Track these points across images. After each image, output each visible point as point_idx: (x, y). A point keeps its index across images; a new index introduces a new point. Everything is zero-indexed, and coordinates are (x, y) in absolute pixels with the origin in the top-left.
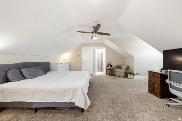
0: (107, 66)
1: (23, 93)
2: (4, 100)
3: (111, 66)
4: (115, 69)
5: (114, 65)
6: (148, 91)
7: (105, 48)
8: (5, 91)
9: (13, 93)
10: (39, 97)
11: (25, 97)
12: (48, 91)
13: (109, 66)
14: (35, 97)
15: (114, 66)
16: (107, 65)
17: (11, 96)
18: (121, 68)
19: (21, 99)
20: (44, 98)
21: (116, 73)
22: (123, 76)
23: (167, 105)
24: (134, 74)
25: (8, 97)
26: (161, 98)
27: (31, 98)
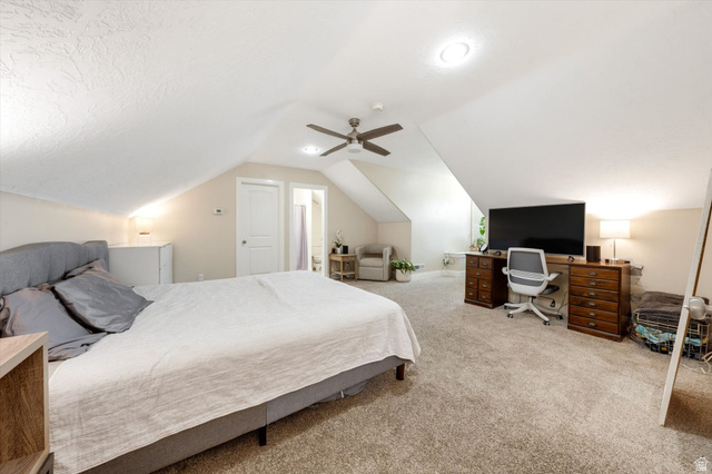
0: (334, 251)
1: (216, 381)
2: (102, 450)
3: (345, 250)
4: (358, 258)
5: (355, 245)
6: (466, 301)
7: (326, 187)
8: (100, 404)
9: (158, 396)
10: (288, 374)
11: (230, 395)
12: (318, 344)
13: (339, 250)
14: (272, 378)
15: (357, 250)
16: (334, 245)
17: (146, 418)
18: (380, 255)
19: (211, 409)
20: (308, 373)
21: (362, 273)
22: (386, 277)
23: (509, 316)
24: (412, 269)
25: (130, 427)
26: (493, 308)
27: (258, 388)
